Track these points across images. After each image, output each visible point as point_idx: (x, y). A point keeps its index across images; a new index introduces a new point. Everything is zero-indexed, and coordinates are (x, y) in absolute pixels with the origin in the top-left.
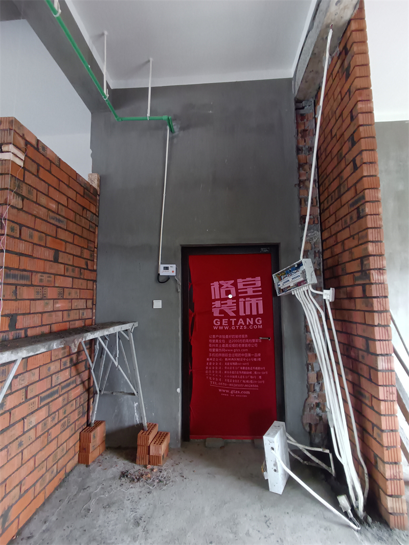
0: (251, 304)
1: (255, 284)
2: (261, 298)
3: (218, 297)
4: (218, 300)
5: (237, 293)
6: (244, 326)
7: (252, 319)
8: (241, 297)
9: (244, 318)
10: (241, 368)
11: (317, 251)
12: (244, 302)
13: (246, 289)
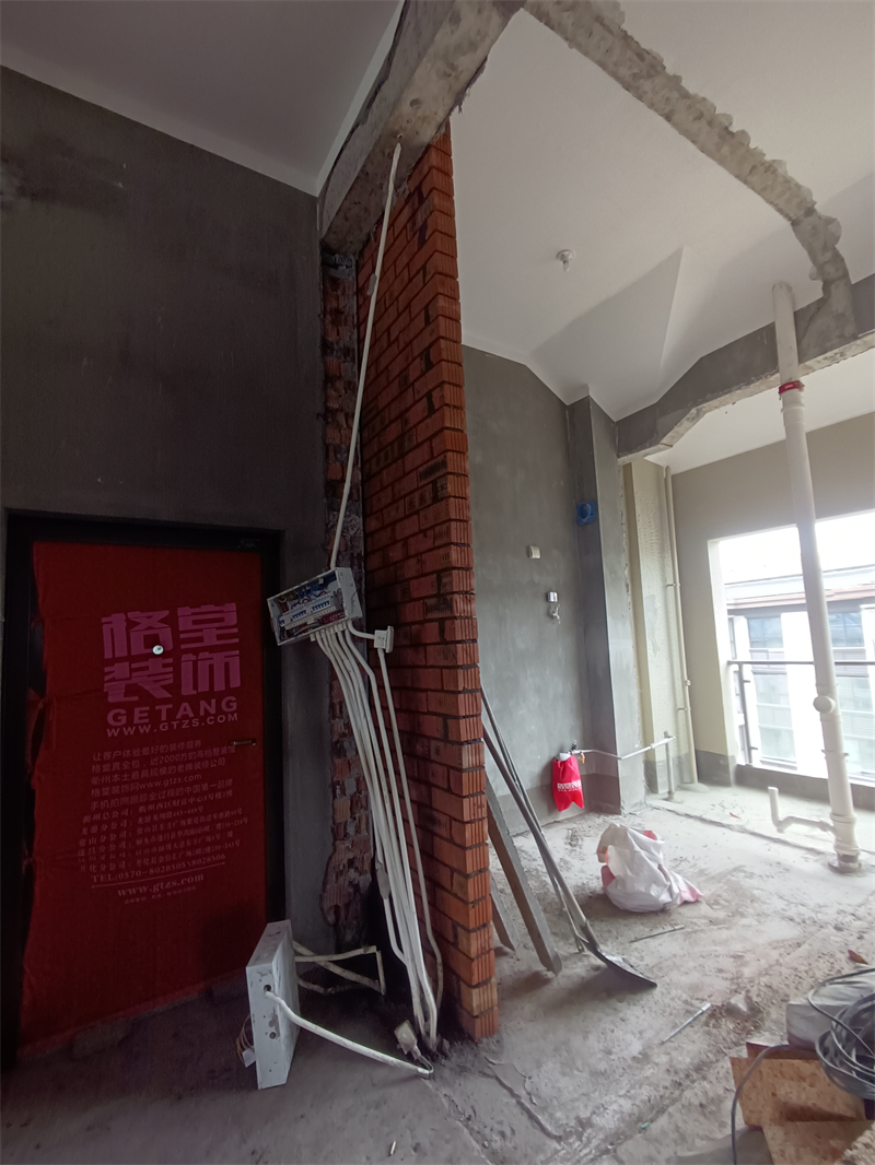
0: (211, 667)
1: (222, 620)
2: (237, 652)
3: (121, 652)
4: (121, 660)
5: (177, 641)
6: (191, 719)
7: (213, 701)
8: (187, 651)
9: (194, 701)
10: (183, 823)
11: (355, 555)
12: (195, 663)
13: (201, 630)
